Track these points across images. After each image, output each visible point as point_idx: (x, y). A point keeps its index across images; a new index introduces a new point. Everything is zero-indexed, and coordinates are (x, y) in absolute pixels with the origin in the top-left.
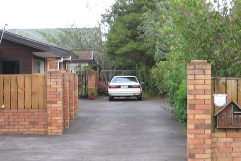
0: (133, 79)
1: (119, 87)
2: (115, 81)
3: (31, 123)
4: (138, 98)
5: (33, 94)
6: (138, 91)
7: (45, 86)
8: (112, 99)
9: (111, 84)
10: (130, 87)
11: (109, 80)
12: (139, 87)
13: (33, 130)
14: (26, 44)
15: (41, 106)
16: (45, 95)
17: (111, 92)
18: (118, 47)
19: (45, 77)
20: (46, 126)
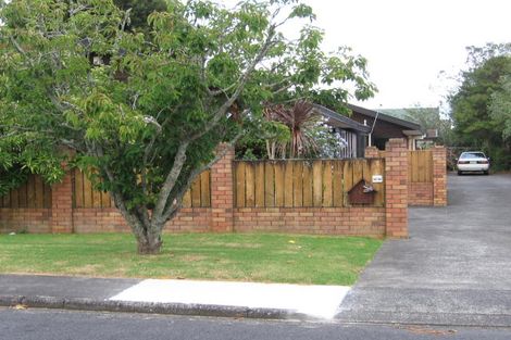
0: (479, 155)
1: (468, 162)
2: (465, 157)
3: (418, 195)
4: (485, 173)
5: (420, 168)
6: (486, 166)
7: (431, 161)
8: (461, 173)
9: (461, 160)
10: (478, 162)
11: (459, 156)
12: (486, 163)
13: (419, 201)
14: (387, 119)
15: (428, 178)
16: (431, 172)
17: (460, 166)
18: (466, 126)
19: (431, 154)
20: (433, 197)
